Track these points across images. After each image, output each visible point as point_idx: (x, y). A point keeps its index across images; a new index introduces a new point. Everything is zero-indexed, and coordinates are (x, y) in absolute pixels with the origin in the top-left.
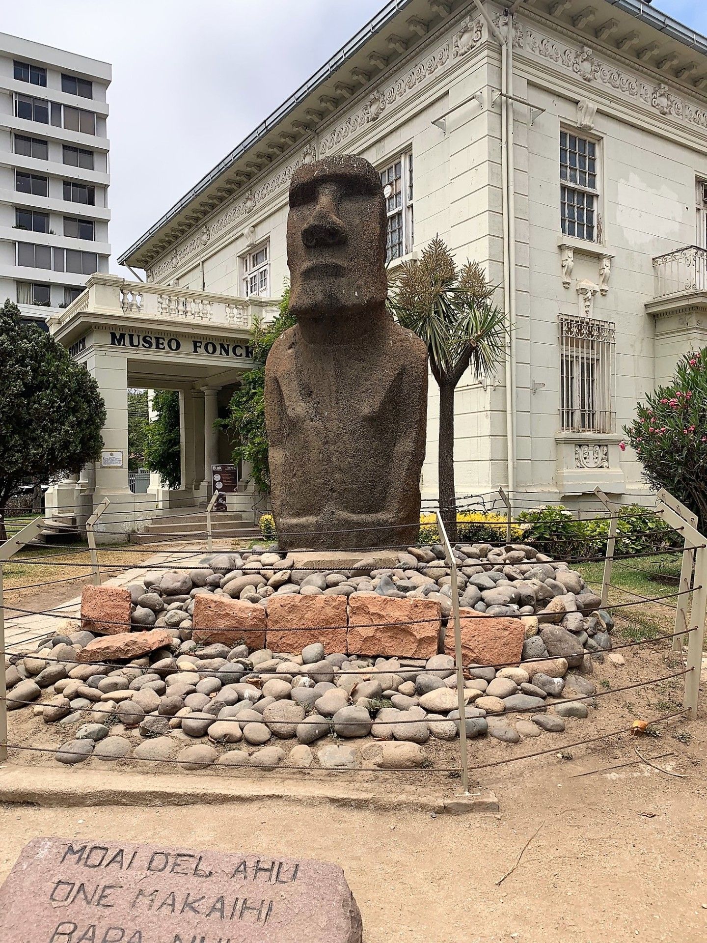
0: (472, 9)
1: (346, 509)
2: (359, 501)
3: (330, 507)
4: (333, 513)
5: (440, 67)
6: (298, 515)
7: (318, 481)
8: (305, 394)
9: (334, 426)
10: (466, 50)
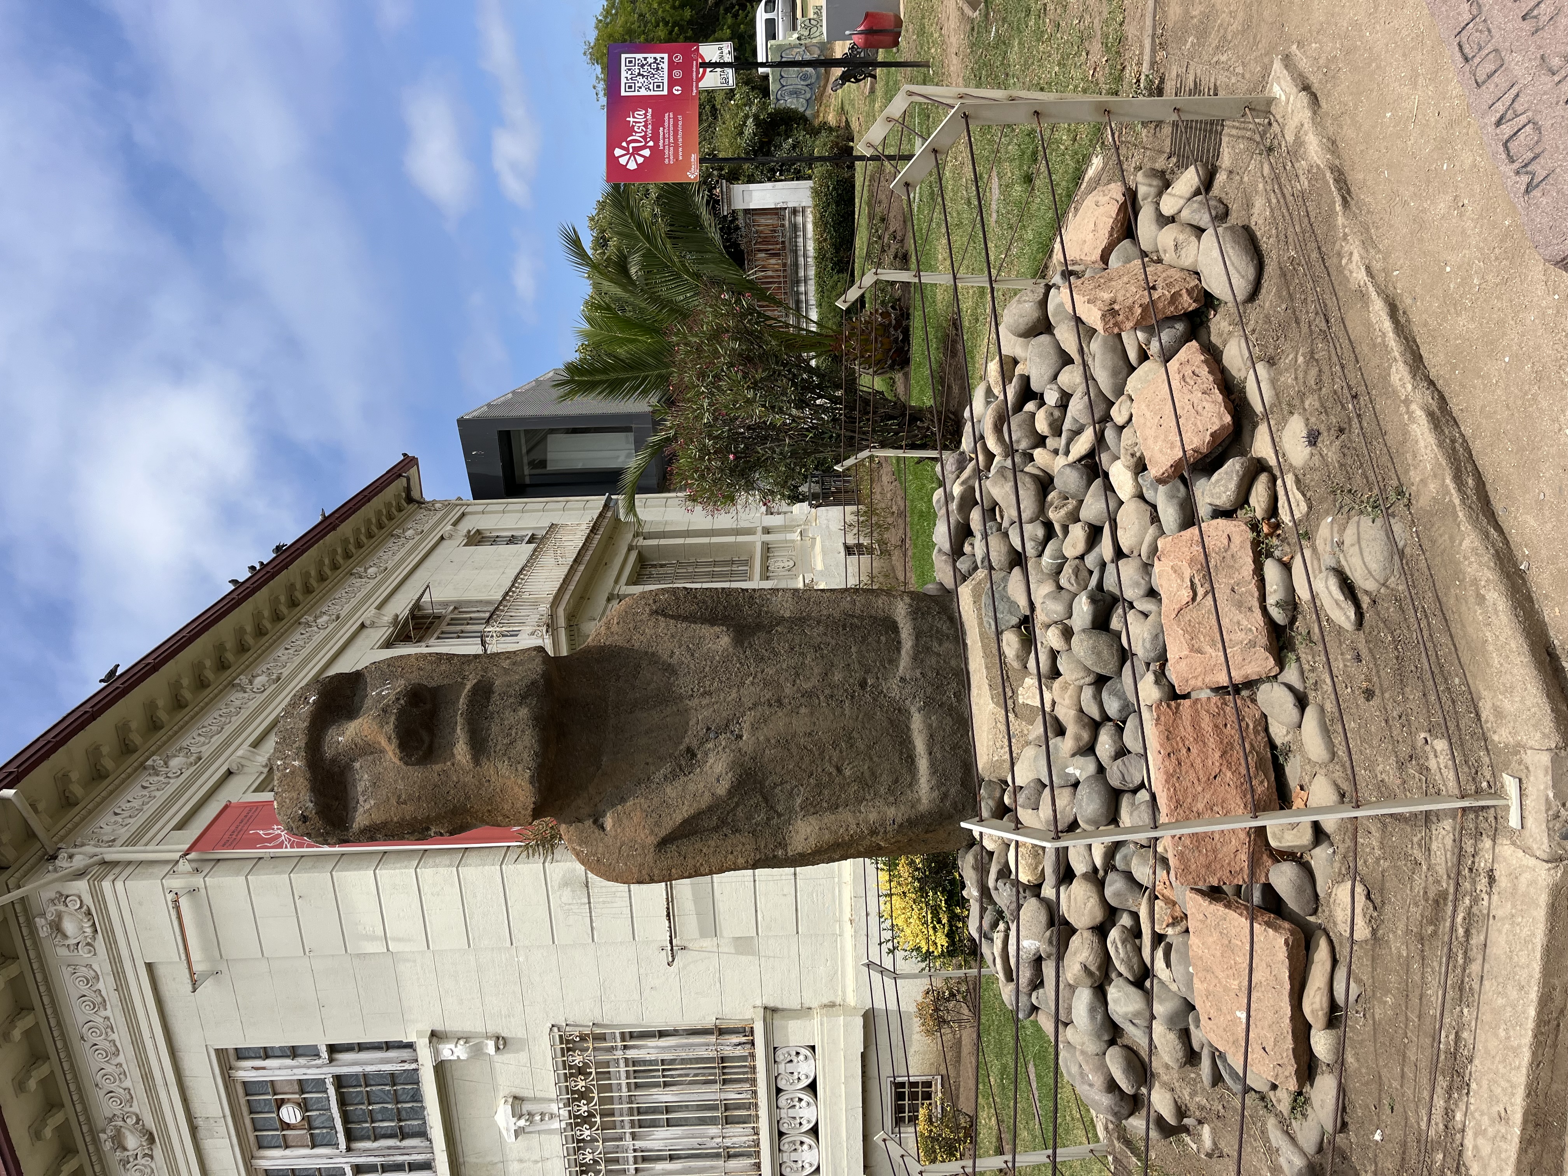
0: (25, 910)
1: (894, 662)
2: (879, 642)
3: (893, 688)
4: (902, 679)
5: (101, 985)
6: (910, 760)
7: (847, 712)
8: (692, 765)
9: (750, 692)
10: (90, 923)
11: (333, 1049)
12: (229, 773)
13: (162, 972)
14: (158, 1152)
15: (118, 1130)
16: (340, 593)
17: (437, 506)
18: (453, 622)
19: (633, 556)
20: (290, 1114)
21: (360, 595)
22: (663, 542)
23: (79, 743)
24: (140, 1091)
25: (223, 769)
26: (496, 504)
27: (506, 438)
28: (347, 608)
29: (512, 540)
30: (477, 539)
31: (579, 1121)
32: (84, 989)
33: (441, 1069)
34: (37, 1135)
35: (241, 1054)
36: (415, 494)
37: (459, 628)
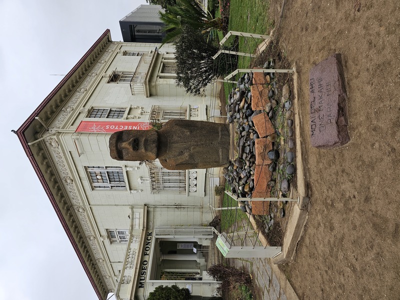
0: (44, 141)
2: (215, 135)
4: (219, 143)
5: (60, 154)
6: (219, 156)
7: (209, 148)
9: (192, 143)
10: (57, 143)
11: (106, 167)
12: (80, 113)
13: (72, 153)
14: (74, 183)
15: (66, 179)
16: (96, 67)
17: (115, 43)
18: (122, 77)
19: (162, 64)
20: (99, 177)
21: (101, 68)
22: (169, 61)
23: (48, 105)
24: (69, 173)
25: (79, 112)
26: (129, 44)
27: (131, 26)
28: (99, 72)
29: (133, 54)
30: (125, 53)
31: (152, 181)
32: (57, 155)
33: (127, 172)
34: (50, 180)
35: (88, 167)
36: (110, 39)
37: (124, 79)
